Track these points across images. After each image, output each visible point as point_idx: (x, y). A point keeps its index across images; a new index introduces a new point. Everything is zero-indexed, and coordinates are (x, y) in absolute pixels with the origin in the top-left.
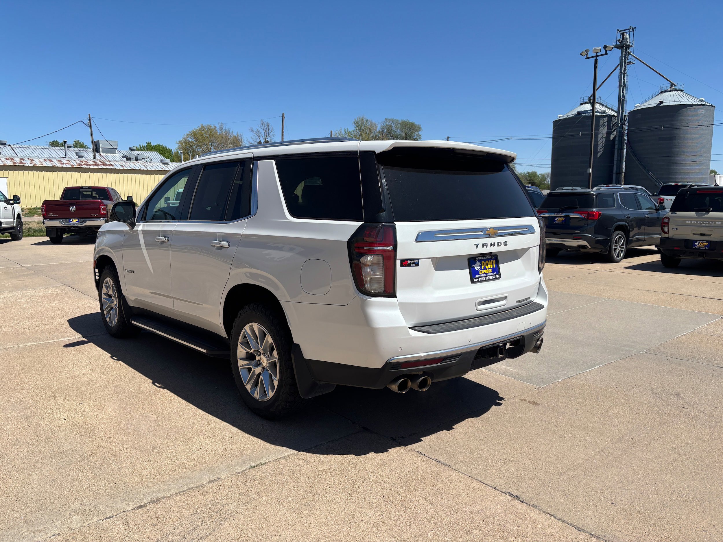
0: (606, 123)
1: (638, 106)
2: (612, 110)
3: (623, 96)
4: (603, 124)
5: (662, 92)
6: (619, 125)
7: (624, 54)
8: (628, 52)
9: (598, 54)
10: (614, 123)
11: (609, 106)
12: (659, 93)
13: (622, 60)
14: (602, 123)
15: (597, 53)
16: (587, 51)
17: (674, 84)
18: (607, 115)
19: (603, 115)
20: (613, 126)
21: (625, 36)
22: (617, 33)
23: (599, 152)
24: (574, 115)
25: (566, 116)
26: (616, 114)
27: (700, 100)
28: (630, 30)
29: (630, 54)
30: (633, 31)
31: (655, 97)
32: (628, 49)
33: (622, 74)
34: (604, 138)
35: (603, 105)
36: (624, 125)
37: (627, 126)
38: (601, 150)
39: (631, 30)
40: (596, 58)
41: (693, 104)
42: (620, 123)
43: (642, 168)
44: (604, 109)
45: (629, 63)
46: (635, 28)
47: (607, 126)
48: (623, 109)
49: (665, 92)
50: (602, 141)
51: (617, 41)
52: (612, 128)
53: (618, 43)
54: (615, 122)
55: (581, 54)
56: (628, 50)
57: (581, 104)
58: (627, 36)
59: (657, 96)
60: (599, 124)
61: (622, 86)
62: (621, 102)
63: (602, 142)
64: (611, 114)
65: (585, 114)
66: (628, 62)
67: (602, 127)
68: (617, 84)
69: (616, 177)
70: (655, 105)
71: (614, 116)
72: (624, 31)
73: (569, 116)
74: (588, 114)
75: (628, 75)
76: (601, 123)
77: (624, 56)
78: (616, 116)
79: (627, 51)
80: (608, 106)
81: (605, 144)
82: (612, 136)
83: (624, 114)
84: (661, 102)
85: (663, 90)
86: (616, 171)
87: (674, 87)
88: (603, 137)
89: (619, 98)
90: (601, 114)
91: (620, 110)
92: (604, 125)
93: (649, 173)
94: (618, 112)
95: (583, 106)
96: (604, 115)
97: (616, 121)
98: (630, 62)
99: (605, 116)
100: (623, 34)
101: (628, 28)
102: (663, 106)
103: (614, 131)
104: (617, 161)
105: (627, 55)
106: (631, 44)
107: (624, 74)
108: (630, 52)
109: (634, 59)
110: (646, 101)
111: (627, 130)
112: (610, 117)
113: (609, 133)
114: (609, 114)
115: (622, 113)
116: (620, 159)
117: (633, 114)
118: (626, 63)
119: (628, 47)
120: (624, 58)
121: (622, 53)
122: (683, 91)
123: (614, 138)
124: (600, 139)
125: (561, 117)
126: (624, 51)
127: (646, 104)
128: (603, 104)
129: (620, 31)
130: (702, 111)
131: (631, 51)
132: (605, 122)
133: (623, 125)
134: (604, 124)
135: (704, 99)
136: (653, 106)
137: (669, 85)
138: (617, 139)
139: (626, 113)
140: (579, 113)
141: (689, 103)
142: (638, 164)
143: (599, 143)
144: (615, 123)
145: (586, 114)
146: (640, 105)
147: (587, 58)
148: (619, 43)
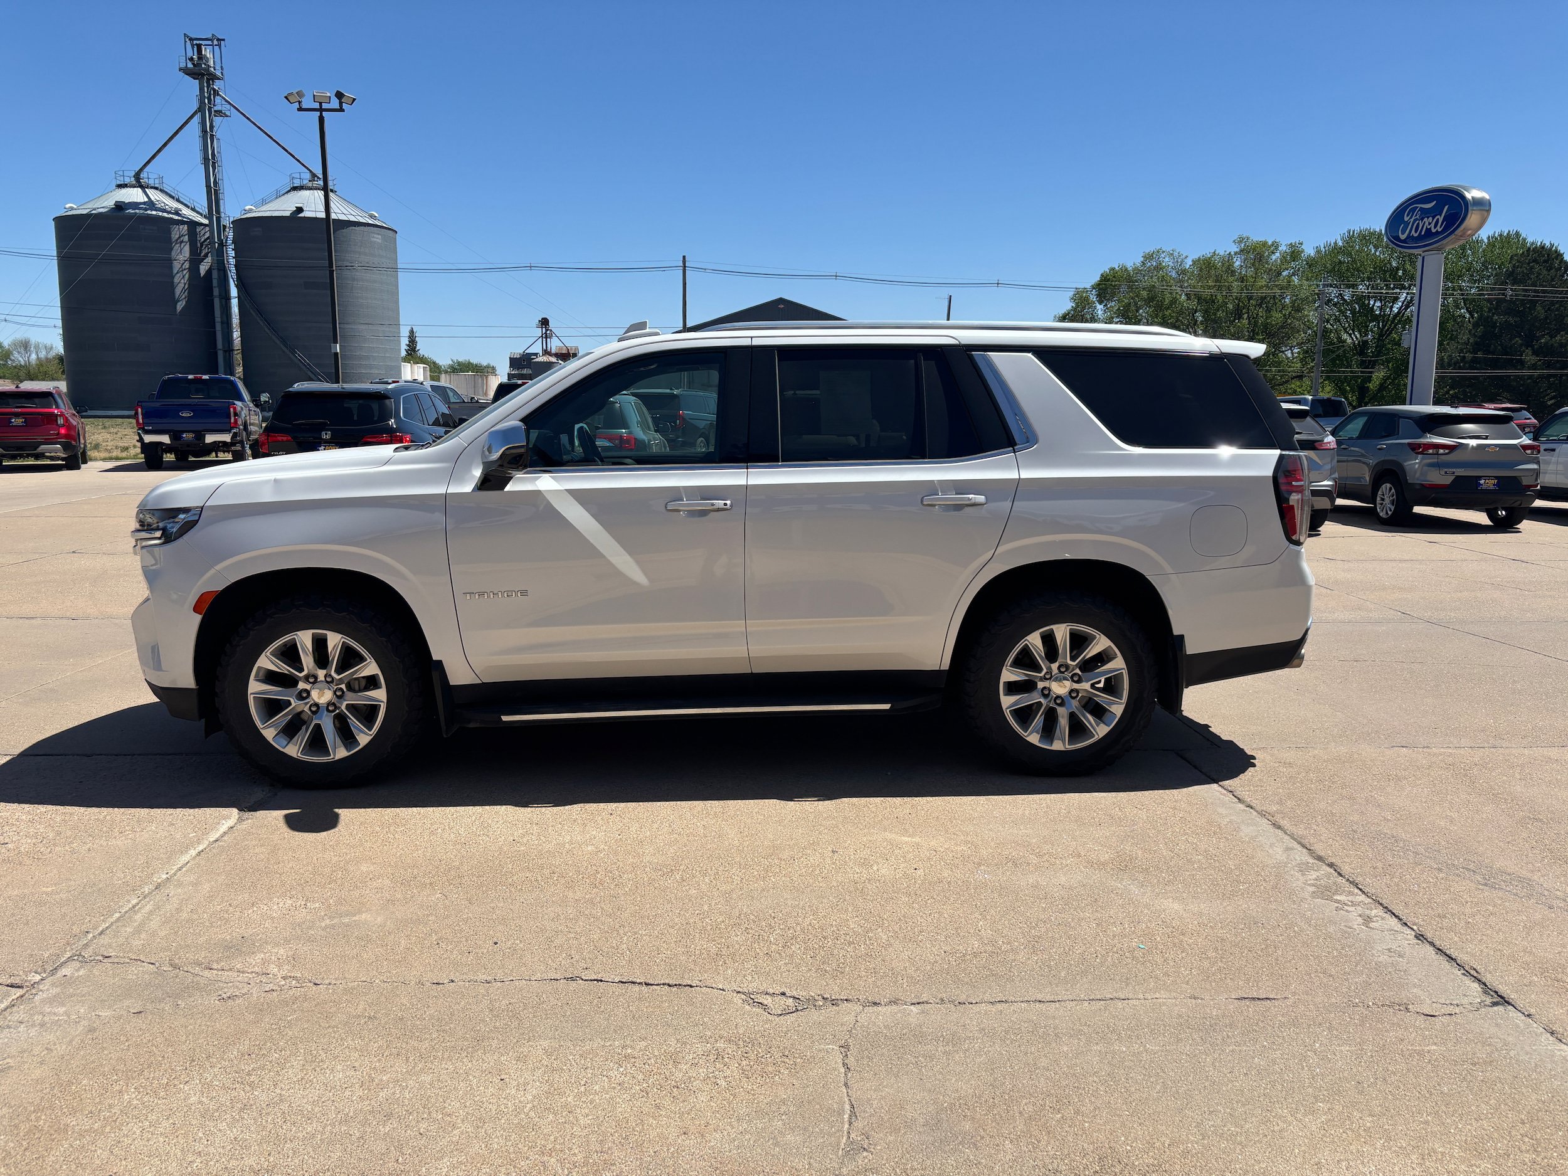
0: (187, 237)
1: (250, 211)
2: (193, 210)
3: (215, 183)
4: (179, 238)
5: (295, 189)
6: (217, 244)
7: (206, 90)
8: (214, 90)
9: (325, 106)
10: (203, 240)
11: (186, 200)
12: (289, 189)
13: (202, 102)
14: (177, 236)
15: (321, 103)
16: (300, 94)
17: (316, 176)
18: (184, 219)
19: (176, 218)
20: (202, 246)
21: (203, 53)
22: (186, 42)
23: (178, 301)
24: (106, 210)
25: (89, 210)
26: (206, 222)
27: (372, 216)
28: (213, 42)
29: (218, 95)
30: (219, 45)
31: (283, 197)
32: (213, 82)
33: (207, 135)
34: (185, 269)
35: (172, 197)
36: (226, 245)
37: (233, 250)
38: (183, 297)
39: (215, 42)
40: (321, 114)
41: (361, 221)
42: (216, 240)
43: (278, 342)
44: (176, 206)
45: (219, 113)
46: (223, 40)
47: (188, 243)
48: (218, 212)
49: (301, 188)
50: (183, 277)
51: (188, 60)
52: (201, 250)
53: (190, 65)
54: (206, 237)
55: (286, 97)
56: (213, 84)
57: (120, 186)
58: (207, 52)
59: (286, 195)
60: (170, 237)
61: (210, 161)
62: (213, 194)
63: (181, 282)
64: (193, 219)
65: (133, 209)
66: (215, 111)
67: (178, 245)
68: (198, 156)
69: (225, 357)
70: (288, 214)
71: (202, 224)
72: (201, 42)
73: (94, 209)
74: (142, 212)
75: (219, 139)
76: (175, 235)
77: (206, 94)
78: (206, 225)
79: (211, 86)
80: (181, 200)
81: (189, 284)
82: (203, 268)
83: (223, 222)
84: (300, 210)
85: (297, 183)
86: (224, 347)
87: (317, 181)
88: (183, 267)
89: (208, 186)
90: (171, 216)
91: (214, 213)
92: (182, 242)
93: (294, 353)
94: (209, 217)
95: (124, 191)
96: (180, 218)
97: (207, 235)
98: (221, 112)
99: (182, 222)
100: (199, 47)
101: (210, 36)
102: (305, 217)
103: (206, 256)
104: (222, 323)
105: (212, 96)
106: (218, 73)
107: (212, 136)
108: (217, 89)
109: (228, 106)
110: (264, 202)
111: (234, 258)
112: (193, 225)
113: (195, 260)
114: (190, 218)
115: (219, 219)
116: (227, 319)
117: (244, 226)
118: (213, 113)
119: (213, 77)
120: (206, 100)
121: (201, 89)
122: (336, 192)
123: (209, 272)
124: (177, 273)
125: (72, 209)
126: (205, 85)
127: (264, 208)
128: (172, 194)
129: (191, 39)
130: (377, 238)
131: (219, 88)
132: (182, 236)
133: (225, 247)
134: (182, 239)
135: (377, 215)
136: (284, 215)
137: (308, 176)
138: (215, 274)
139: (226, 222)
140: (120, 207)
141: (352, 219)
142: (270, 334)
143: (176, 280)
144: (205, 240)
145: (137, 211)
146: (254, 208)
147: (300, 109)
148: (192, 66)
